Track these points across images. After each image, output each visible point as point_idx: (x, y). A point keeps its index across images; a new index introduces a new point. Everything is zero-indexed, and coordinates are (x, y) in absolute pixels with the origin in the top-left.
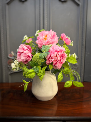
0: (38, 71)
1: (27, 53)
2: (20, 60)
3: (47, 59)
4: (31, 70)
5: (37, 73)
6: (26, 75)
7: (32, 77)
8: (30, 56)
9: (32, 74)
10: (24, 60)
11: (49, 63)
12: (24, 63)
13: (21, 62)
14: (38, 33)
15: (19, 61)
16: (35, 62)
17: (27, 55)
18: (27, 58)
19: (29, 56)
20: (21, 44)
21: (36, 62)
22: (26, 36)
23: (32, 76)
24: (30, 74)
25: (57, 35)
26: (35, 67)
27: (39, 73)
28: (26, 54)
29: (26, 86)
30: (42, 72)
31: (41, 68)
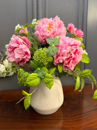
0: (44, 76)
1: (25, 49)
2: (12, 60)
3: (55, 57)
4: (33, 74)
5: (43, 77)
7: (36, 85)
8: (29, 52)
9: (36, 79)
10: (19, 58)
11: (58, 62)
12: (18, 64)
13: (14, 62)
14: (35, 23)
15: (10, 61)
16: (39, 61)
17: (24, 52)
18: (25, 55)
19: (26, 53)
20: (14, 36)
21: (42, 61)
22: (19, 25)
23: (36, 83)
24: (32, 80)
25: (64, 25)
26: (39, 69)
27: (46, 79)
28: (22, 49)
29: (28, 101)
30: (51, 76)
31: (48, 71)
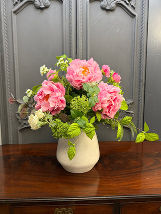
5: (84, 127)
6: (68, 133)
9: (77, 129)
10: (54, 107)
12: (50, 113)
13: (46, 111)
17: (60, 100)
18: (60, 104)
21: (81, 109)
22: (44, 66)
23: (77, 133)
24: (73, 130)
26: (78, 118)
27: (87, 128)
28: (57, 97)
30: (92, 126)
31: (88, 120)
